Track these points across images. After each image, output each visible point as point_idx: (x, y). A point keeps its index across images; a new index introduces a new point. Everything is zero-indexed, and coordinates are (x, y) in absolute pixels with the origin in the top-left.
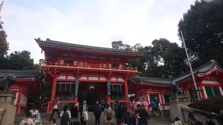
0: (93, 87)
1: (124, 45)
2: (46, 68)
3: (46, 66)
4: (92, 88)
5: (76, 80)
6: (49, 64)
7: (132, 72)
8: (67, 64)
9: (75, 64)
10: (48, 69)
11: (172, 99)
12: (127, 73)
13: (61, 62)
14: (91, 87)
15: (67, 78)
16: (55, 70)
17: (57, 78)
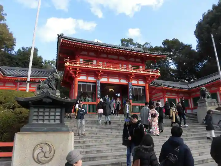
0: (112, 89)
1: (135, 44)
2: (69, 67)
3: (69, 65)
4: (112, 91)
5: (97, 81)
6: (71, 63)
7: (155, 75)
8: (89, 63)
9: (94, 64)
10: (71, 69)
11: (200, 103)
12: (150, 76)
13: (80, 61)
14: (110, 89)
15: (87, 78)
16: (78, 69)
17: (79, 78)
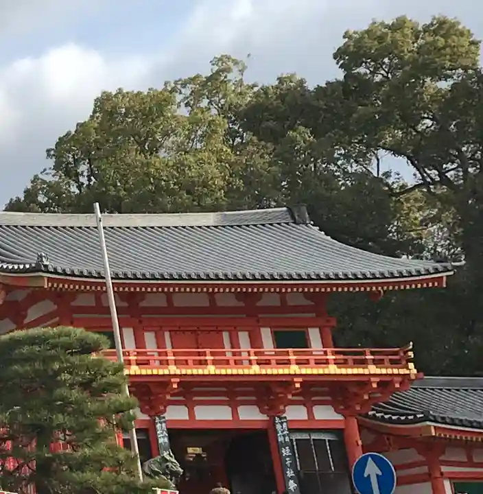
0: (199, 450)
7: (393, 374)
14: (190, 450)
